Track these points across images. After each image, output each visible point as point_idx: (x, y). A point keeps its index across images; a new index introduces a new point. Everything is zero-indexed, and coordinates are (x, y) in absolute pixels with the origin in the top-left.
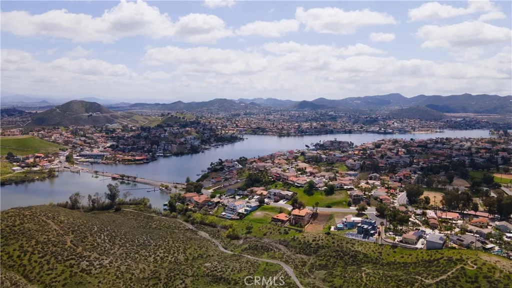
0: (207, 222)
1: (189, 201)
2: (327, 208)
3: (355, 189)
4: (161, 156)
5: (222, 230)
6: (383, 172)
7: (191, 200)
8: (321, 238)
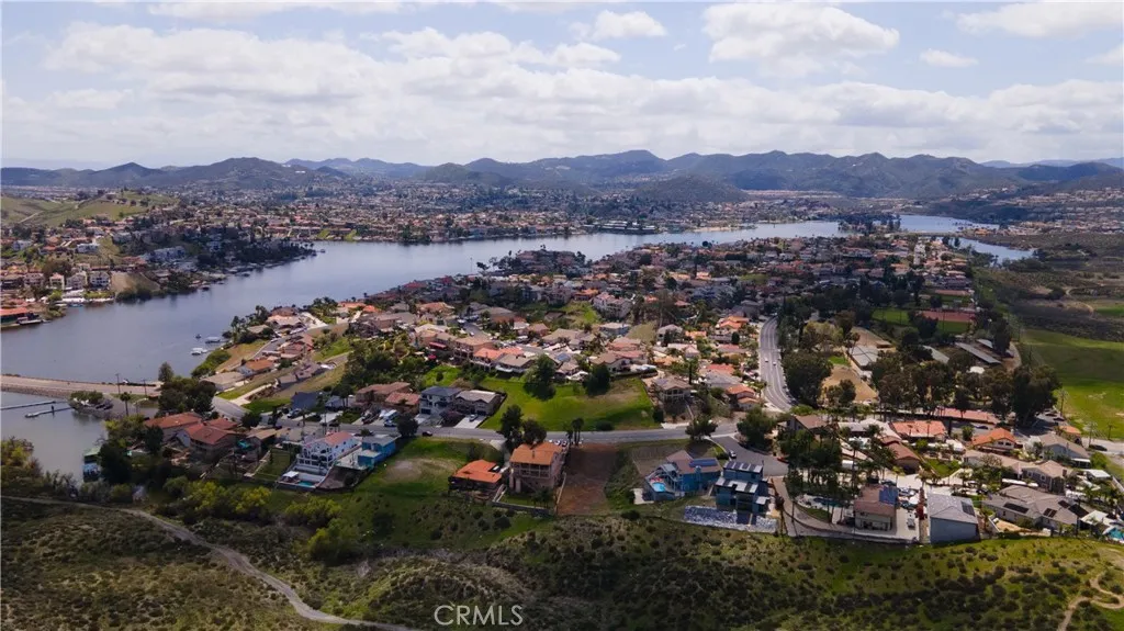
0: (239, 507)
1: (174, 439)
2: (601, 433)
3: (659, 371)
4: (79, 304)
5: (293, 529)
6: (687, 321)
7: (180, 436)
8: (616, 536)
